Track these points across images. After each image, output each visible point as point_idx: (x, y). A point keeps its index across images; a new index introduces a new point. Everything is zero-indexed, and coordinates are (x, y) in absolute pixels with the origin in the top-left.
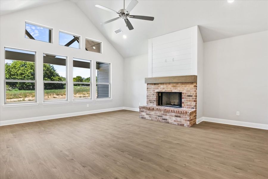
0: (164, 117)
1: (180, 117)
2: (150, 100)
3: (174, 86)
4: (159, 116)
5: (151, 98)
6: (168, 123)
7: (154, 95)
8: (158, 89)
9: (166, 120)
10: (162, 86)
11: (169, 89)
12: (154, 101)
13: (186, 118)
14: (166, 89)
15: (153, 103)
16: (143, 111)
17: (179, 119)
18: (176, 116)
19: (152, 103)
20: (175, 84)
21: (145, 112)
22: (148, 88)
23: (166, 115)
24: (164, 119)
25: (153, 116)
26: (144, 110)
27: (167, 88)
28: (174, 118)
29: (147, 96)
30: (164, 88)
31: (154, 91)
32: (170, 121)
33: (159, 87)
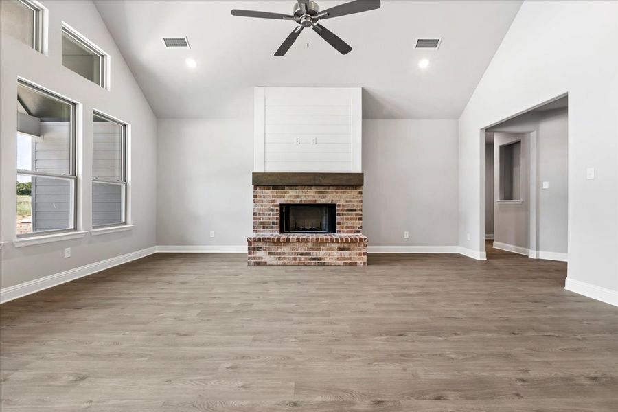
0: (314, 254)
1: (348, 249)
2: (261, 223)
3: (320, 193)
4: (302, 254)
5: (265, 218)
6: (324, 264)
7: (272, 210)
8: (282, 197)
9: (320, 259)
10: (293, 192)
11: (310, 199)
12: (273, 223)
13: (360, 249)
14: (303, 199)
15: (272, 227)
16: (259, 249)
17: (346, 254)
18: (341, 249)
19: (267, 228)
20: (323, 188)
21: (265, 250)
22: (255, 197)
23: (319, 250)
24: (315, 259)
25: (286, 256)
26: (261, 245)
27: (305, 196)
28: (337, 254)
29: (254, 214)
30: (297, 197)
31: (273, 201)
32: (327, 260)
33: (285, 193)
